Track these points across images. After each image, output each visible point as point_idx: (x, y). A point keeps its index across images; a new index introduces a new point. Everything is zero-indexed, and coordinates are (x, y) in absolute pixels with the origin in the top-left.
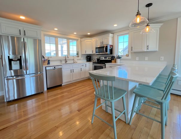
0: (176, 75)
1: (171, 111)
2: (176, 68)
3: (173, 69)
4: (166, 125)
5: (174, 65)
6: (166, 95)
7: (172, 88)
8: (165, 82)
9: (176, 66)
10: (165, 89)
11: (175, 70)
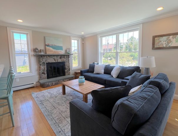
0: (14, 74)
1: (15, 103)
2: (13, 69)
3: (11, 70)
4: (13, 114)
5: (10, 67)
6: (9, 91)
7: (12, 86)
8: (6, 83)
9: (12, 67)
10: (8, 87)
11: (12, 70)
